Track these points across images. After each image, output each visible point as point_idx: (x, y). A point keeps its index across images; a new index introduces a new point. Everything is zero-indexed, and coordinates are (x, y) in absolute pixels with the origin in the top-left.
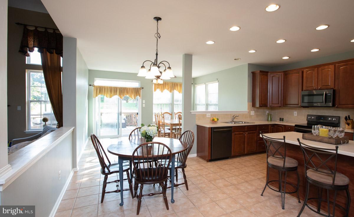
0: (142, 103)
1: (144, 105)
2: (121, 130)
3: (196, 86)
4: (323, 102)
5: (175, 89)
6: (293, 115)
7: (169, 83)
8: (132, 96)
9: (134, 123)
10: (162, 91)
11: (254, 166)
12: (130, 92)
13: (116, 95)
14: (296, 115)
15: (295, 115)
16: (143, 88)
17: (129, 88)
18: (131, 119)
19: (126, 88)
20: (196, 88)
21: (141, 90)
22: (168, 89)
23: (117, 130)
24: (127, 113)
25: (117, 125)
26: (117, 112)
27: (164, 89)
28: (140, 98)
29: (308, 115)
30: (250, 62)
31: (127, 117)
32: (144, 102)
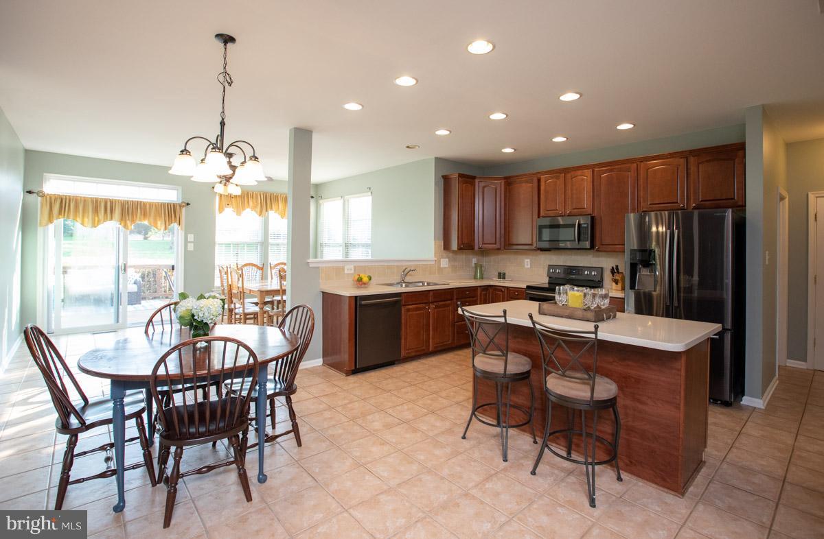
0: (186, 241)
1: (191, 247)
2: (125, 311)
3: (321, 201)
4: (575, 240)
5: (271, 209)
6: (524, 266)
7: (256, 195)
8: (159, 223)
9: (165, 292)
10: (239, 214)
11: (447, 376)
12: (152, 214)
13: (111, 219)
14: (529, 266)
15: (526, 266)
16: (188, 204)
17: (151, 205)
18: (155, 281)
19: (141, 202)
20: (322, 207)
21: (184, 210)
22: (253, 208)
23: (112, 310)
24: (143, 267)
25: (112, 299)
26: (114, 263)
27: (244, 209)
28: (179, 228)
29: (550, 266)
30: (439, 155)
31: (143, 277)
32: (191, 237)
